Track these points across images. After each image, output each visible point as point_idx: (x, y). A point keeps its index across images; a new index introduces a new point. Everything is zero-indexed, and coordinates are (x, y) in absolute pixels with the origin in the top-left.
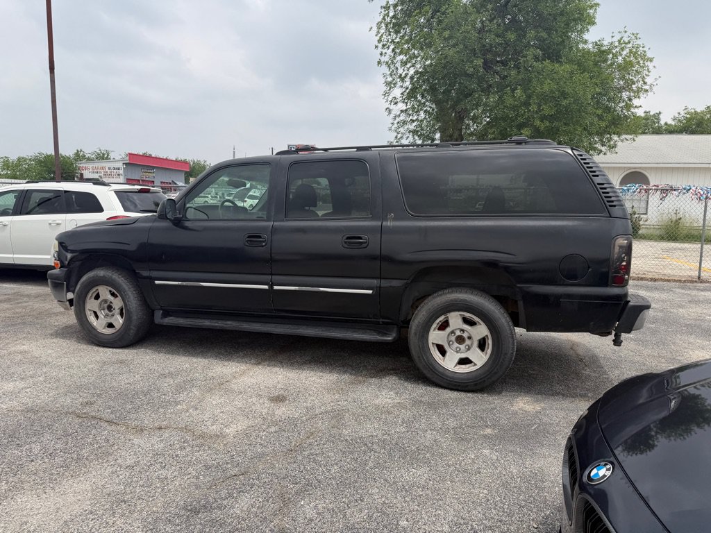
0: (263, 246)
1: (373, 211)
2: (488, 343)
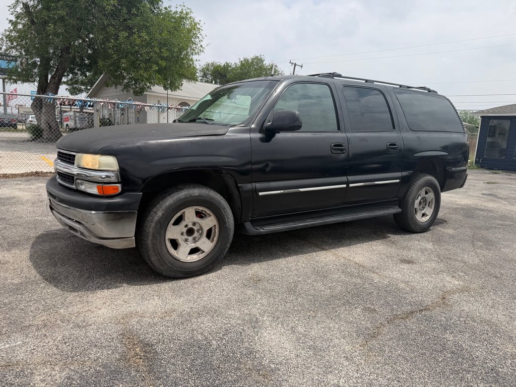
0: (343, 153)
1: (396, 127)
2: (432, 202)
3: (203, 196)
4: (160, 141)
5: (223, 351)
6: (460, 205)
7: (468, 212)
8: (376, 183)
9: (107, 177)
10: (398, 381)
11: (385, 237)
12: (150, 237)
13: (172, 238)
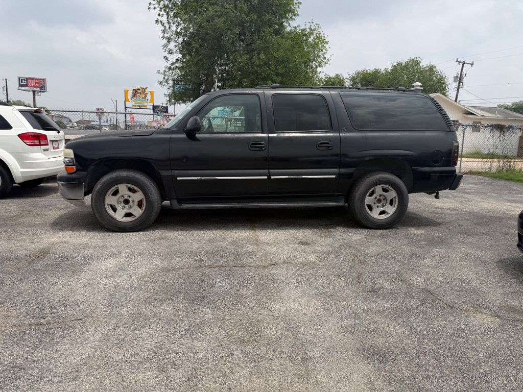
0: (263, 150)
1: (333, 127)
2: (395, 201)
8: (304, 177)
9: (69, 162)
13: (111, 204)
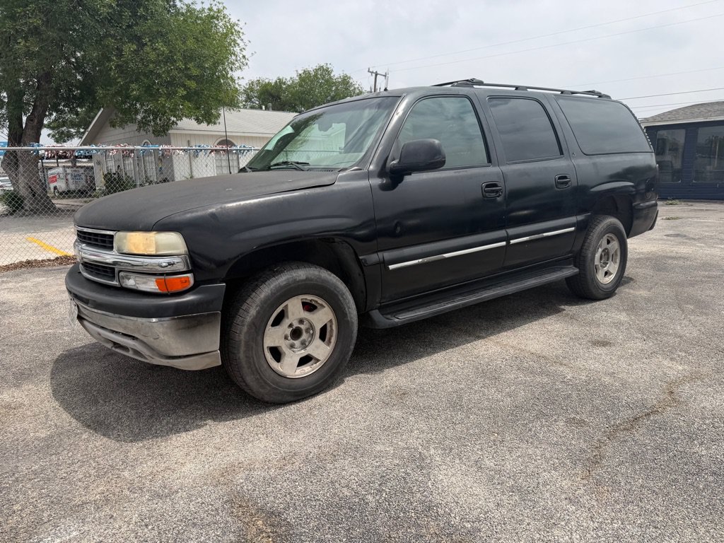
0: (500, 196)
1: (564, 152)
2: (616, 255)
3: (312, 280)
4: (242, 203)
5: (387, 511)
6: (642, 253)
7: (658, 263)
8: (545, 234)
9: (170, 264)
10: (656, 528)
11: (558, 311)
12: (242, 349)
13: (272, 345)
